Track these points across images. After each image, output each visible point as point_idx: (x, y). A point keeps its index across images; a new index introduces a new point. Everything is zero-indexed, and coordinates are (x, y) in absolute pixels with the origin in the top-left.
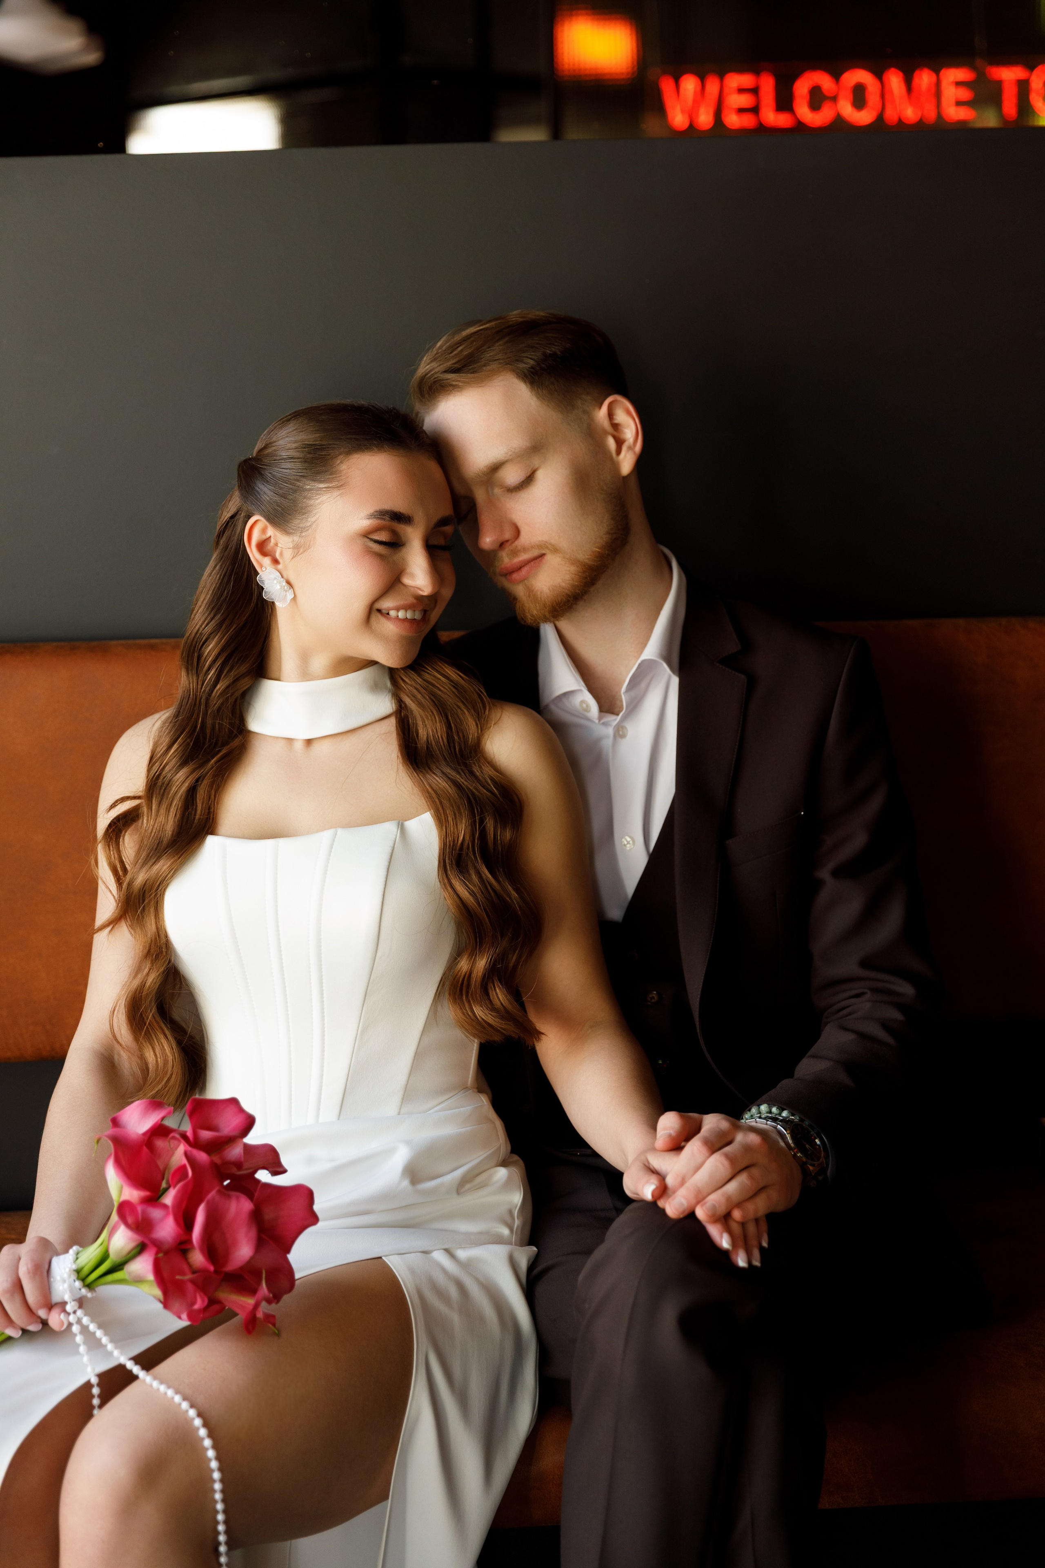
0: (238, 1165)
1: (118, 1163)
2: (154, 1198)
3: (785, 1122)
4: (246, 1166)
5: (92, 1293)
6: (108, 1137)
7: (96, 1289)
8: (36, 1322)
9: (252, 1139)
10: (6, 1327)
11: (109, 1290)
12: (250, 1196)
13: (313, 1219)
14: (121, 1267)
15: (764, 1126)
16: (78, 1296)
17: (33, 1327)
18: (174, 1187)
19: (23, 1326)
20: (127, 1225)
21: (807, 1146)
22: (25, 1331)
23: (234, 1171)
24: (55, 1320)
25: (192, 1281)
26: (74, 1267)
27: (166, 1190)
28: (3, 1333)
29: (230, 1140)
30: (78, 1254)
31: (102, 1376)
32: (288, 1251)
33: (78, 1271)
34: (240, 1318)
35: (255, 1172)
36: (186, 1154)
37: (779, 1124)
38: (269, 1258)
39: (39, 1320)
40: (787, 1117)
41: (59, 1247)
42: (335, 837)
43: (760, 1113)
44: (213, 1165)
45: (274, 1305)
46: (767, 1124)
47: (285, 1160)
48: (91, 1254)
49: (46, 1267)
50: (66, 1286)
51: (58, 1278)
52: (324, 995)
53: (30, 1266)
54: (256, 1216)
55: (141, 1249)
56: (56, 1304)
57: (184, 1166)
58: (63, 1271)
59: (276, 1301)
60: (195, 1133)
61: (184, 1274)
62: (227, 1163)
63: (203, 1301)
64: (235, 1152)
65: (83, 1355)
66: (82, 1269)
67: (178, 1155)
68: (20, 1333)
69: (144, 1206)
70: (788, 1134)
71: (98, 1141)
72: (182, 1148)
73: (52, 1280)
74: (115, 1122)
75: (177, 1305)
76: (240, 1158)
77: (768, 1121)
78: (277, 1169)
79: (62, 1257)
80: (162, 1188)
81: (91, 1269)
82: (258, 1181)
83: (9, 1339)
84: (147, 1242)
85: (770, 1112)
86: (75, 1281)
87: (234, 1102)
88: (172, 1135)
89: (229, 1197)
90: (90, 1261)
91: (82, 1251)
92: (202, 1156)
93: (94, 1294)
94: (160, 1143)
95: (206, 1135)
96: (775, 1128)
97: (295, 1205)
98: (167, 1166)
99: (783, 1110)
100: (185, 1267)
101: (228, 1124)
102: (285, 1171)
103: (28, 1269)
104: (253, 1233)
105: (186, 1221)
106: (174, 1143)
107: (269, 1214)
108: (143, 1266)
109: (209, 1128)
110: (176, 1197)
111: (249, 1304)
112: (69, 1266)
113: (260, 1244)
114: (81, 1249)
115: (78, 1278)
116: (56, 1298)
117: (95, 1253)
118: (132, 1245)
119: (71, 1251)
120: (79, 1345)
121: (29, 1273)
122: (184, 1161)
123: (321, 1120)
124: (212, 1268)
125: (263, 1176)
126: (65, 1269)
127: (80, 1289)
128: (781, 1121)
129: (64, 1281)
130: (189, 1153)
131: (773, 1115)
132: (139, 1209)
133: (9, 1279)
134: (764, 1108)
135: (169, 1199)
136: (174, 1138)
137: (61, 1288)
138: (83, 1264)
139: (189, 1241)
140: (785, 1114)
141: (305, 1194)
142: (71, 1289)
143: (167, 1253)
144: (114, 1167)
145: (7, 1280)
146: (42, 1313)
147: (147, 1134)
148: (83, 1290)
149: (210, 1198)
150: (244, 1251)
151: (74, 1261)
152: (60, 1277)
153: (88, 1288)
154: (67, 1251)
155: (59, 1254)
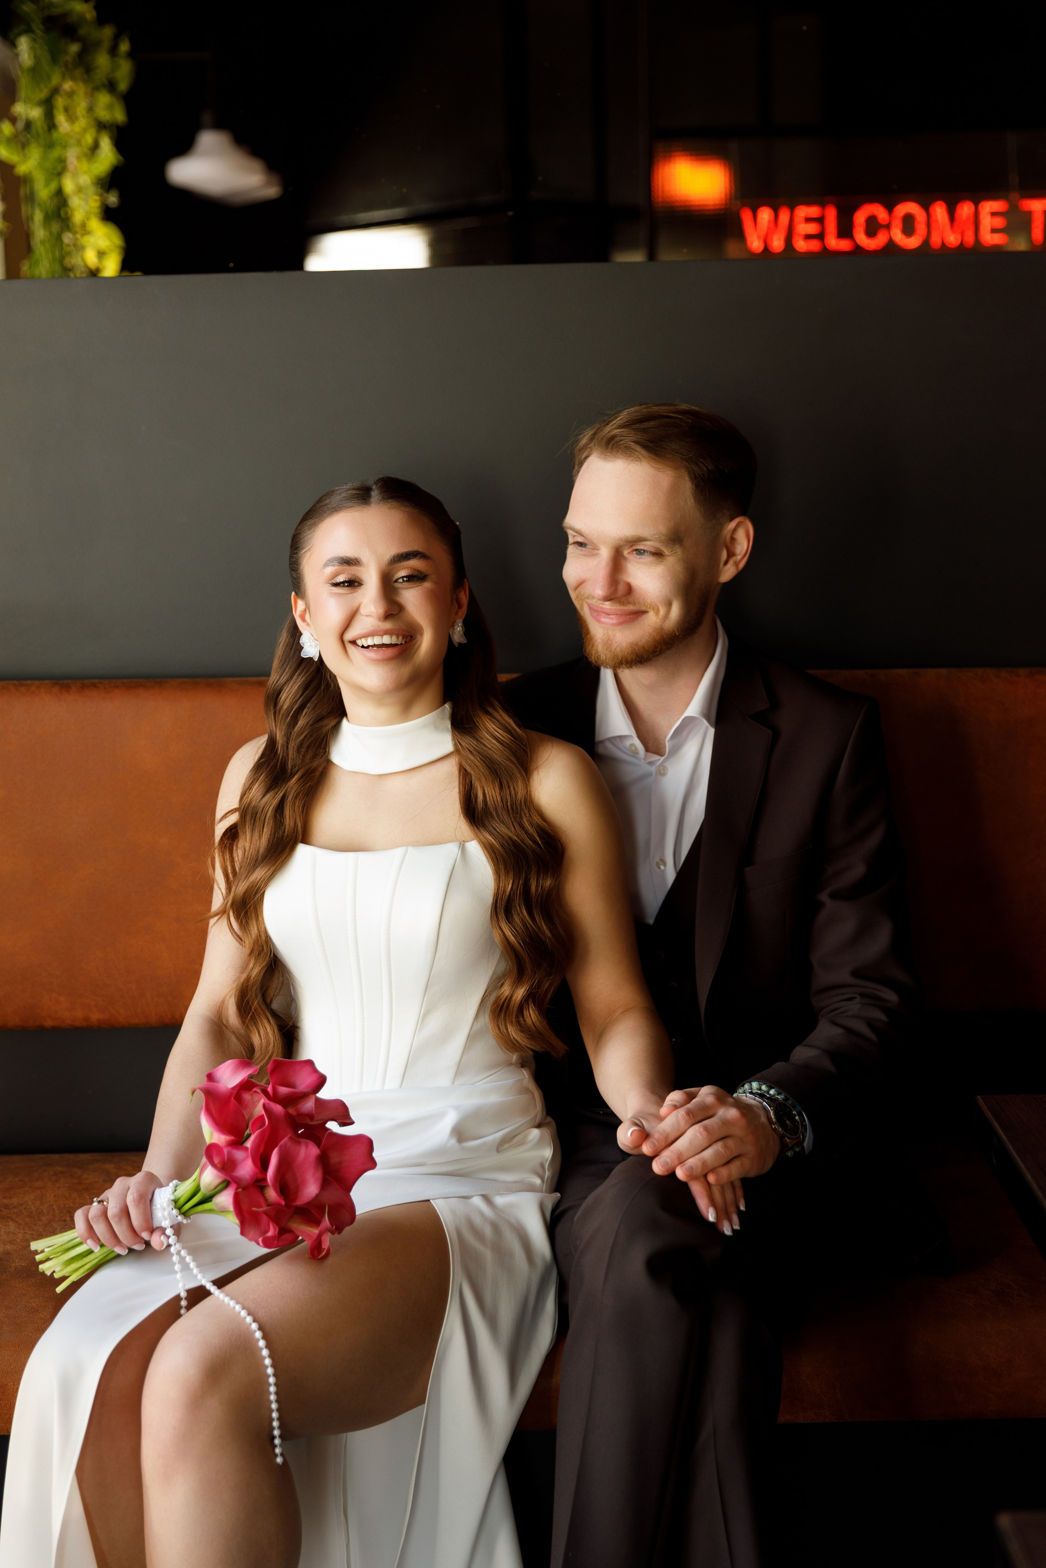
0: (311, 1116)
1: (208, 1111)
2: (238, 1142)
3: (771, 1100)
4: (318, 1117)
6: (200, 1089)
7: (191, 1217)
8: (140, 1242)
9: (323, 1094)
10: (115, 1246)
11: (201, 1218)
12: (318, 1143)
13: (372, 1164)
14: (209, 1200)
15: (753, 1102)
16: (176, 1222)
17: (136, 1247)
18: (254, 1133)
19: (129, 1245)
20: (214, 1165)
21: (788, 1122)
22: (131, 1251)
23: (307, 1121)
24: (157, 1241)
25: (266, 1213)
26: (172, 1197)
27: (249, 1136)
28: (113, 1251)
29: (304, 1096)
31: (190, 1292)
32: (349, 1189)
33: (175, 1201)
34: (306, 1244)
35: (326, 1122)
36: (264, 1106)
37: (765, 1101)
38: (333, 1195)
39: (144, 1242)
40: (774, 1096)
41: (163, 1180)
42: (406, 854)
43: (751, 1089)
44: (288, 1116)
46: (755, 1099)
47: (353, 1115)
48: (186, 1187)
49: (150, 1197)
50: (166, 1213)
51: (159, 1206)
53: (135, 1195)
54: (323, 1160)
55: (226, 1184)
56: (157, 1228)
57: (263, 1116)
58: (163, 1200)
59: (338, 1232)
60: (274, 1089)
61: (260, 1206)
62: (302, 1115)
63: (275, 1229)
64: (309, 1105)
65: (177, 1272)
66: (179, 1199)
67: (258, 1106)
68: (127, 1251)
69: (230, 1149)
70: (771, 1110)
71: (193, 1093)
72: (263, 1100)
73: (154, 1207)
75: (252, 1233)
76: (312, 1110)
77: (757, 1097)
78: (346, 1121)
80: (246, 1134)
81: (186, 1200)
82: (328, 1129)
83: (118, 1256)
84: (229, 1179)
85: (760, 1089)
87: (310, 1063)
88: (254, 1089)
89: (299, 1143)
90: (185, 1193)
91: (180, 1184)
92: (278, 1108)
93: (189, 1221)
94: (247, 1096)
95: (283, 1090)
96: (761, 1103)
97: (358, 1151)
98: (251, 1115)
99: (771, 1088)
100: (262, 1201)
101: (303, 1081)
102: (352, 1123)
103: (134, 1197)
104: (319, 1174)
105: (262, 1163)
106: (256, 1097)
107: (334, 1158)
108: (225, 1199)
109: (287, 1085)
110: (254, 1142)
111: (314, 1234)
112: (169, 1196)
113: (325, 1184)
114: (179, 1183)
115: (175, 1207)
116: (156, 1224)
117: (189, 1187)
118: (218, 1181)
120: (175, 1264)
121: (134, 1201)
122: (263, 1113)
123: (386, 1087)
124: (283, 1203)
125: (332, 1126)
126: (164, 1199)
127: (177, 1216)
128: (768, 1098)
129: (164, 1209)
130: (267, 1105)
131: (762, 1092)
132: (226, 1151)
133: (118, 1206)
134: (755, 1085)
135: (249, 1144)
136: (256, 1092)
138: (180, 1195)
139: (265, 1179)
140: (772, 1092)
141: (366, 1143)
142: (170, 1216)
143: (244, 1189)
145: (116, 1207)
146: (145, 1235)
147: (237, 1088)
148: (180, 1218)
149: (282, 1142)
150: (311, 1189)
151: (173, 1193)
152: (161, 1206)
153: (183, 1216)
154: (168, 1185)
155: (161, 1186)
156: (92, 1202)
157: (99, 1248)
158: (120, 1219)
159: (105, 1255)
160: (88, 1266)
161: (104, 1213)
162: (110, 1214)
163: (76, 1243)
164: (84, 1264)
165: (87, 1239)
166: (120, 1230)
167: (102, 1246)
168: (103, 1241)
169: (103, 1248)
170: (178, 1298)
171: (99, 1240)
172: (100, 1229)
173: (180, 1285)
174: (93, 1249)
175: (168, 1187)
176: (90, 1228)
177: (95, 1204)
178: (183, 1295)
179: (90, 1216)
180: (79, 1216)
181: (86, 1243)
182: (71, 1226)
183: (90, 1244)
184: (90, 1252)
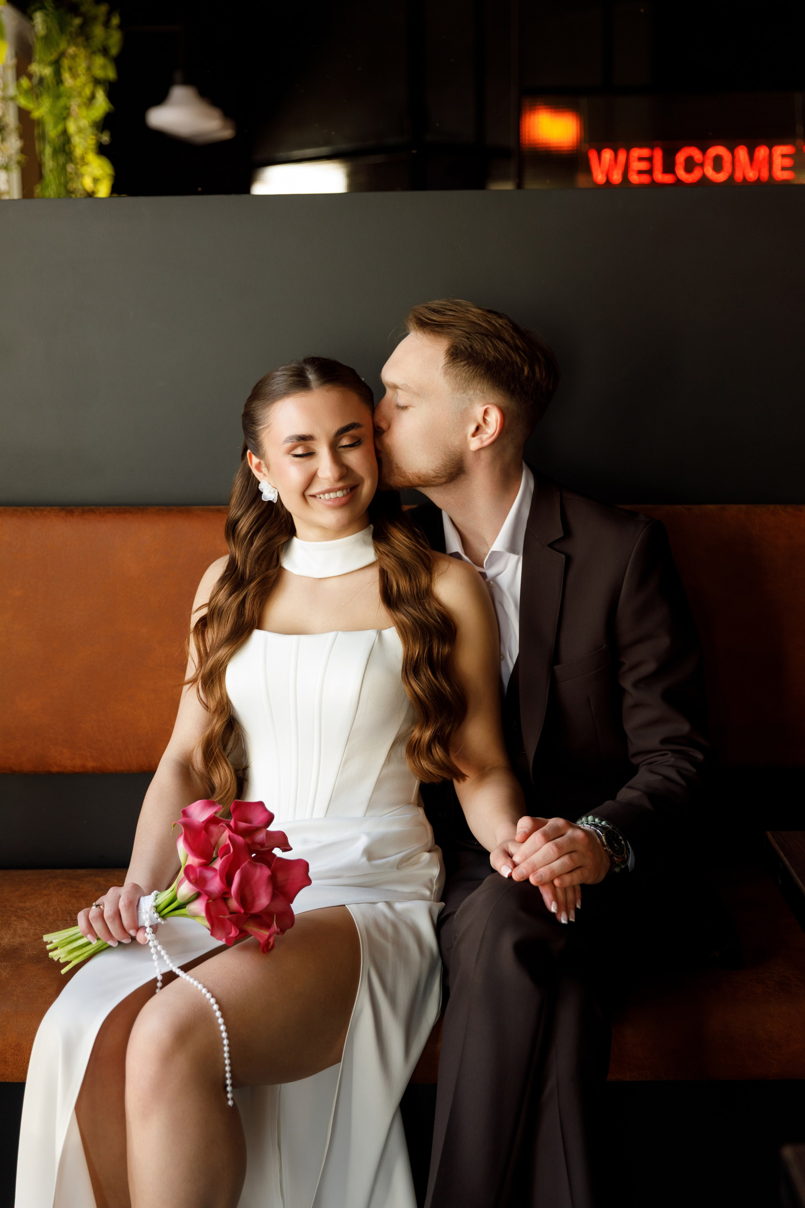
0: (262, 845)
1: (186, 840)
2: (207, 864)
3: (603, 828)
4: (266, 845)
5: (165, 921)
7: (167, 919)
8: (128, 938)
9: (272, 828)
10: (109, 940)
11: (176, 920)
12: (269, 866)
14: (184, 906)
15: (590, 829)
16: (155, 923)
17: (125, 941)
18: (221, 858)
19: (119, 940)
20: (190, 880)
21: (615, 844)
22: (120, 943)
23: (258, 847)
24: (140, 937)
25: (229, 919)
26: (154, 904)
27: (215, 858)
28: (106, 943)
29: (257, 829)
30: (157, 896)
33: (156, 907)
35: (273, 849)
36: (230, 837)
37: (599, 830)
38: (279, 905)
39: (130, 937)
40: (604, 825)
41: (144, 890)
42: (337, 637)
43: (587, 821)
44: (246, 844)
45: (280, 936)
47: (291, 843)
48: (165, 896)
49: (137, 903)
50: (147, 916)
51: (143, 911)
52: (322, 737)
53: (126, 902)
54: (273, 879)
55: (198, 896)
56: (141, 927)
57: (228, 844)
59: (282, 933)
60: (235, 823)
61: (225, 915)
62: (255, 843)
63: (235, 930)
64: (261, 836)
66: (159, 905)
67: (224, 837)
68: (117, 944)
69: (201, 869)
70: (604, 835)
71: (174, 826)
72: (227, 833)
73: (140, 911)
74: (185, 813)
75: (219, 932)
76: (263, 840)
77: (593, 827)
78: (286, 847)
79: (147, 897)
80: (213, 857)
81: (165, 906)
82: (274, 855)
83: (110, 947)
84: (202, 892)
85: (594, 821)
86: (154, 913)
87: (261, 804)
88: (220, 824)
89: (256, 866)
90: (164, 901)
91: (159, 894)
92: (240, 839)
93: (166, 922)
94: (214, 829)
95: (242, 825)
96: (596, 830)
97: (297, 872)
98: (216, 843)
99: (602, 820)
100: (226, 910)
101: (258, 818)
102: (291, 849)
103: (125, 904)
104: (270, 890)
105: (228, 880)
106: (222, 830)
107: (281, 877)
108: (198, 907)
109: (245, 821)
110: (221, 865)
111: (265, 935)
112: (151, 903)
113: (274, 897)
114: (159, 893)
115: (156, 912)
116: (140, 924)
117: (168, 896)
118: (192, 893)
119: (153, 894)
121: (125, 906)
122: (228, 842)
123: (314, 817)
124: (242, 911)
125: (278, 852)
126: (148, 905)
127: (157, 919)
128: (600, 828)
129: (147, 913)
130: (231, 836)
131: (596, 823)
132: (198, 870)
133: (112, 909)
134: (590, 818)
135: (217, 865)
136: (222, 826)
137: (144, 917)
138: (160, 902)
139: (230, 893)
140: (603, 823)
142: (151, 919)
143: (214, 900)
144: (183, 842)
145: (111, 910)
146: (132, 932)
147: (206, 822)
148: (159, 920)
149: (243, 865)
150: (263, 901)
151: (154, 901)
152: (145, 910)
153: (162, 918)
154: (150, 894)
155: (144, 895)
156: (91, 906)
157: (96, 941)
158: (114, 920)
159: (100, 946)
160: (86, 955)
161: (101, 915)
162: (106, 915)
163: (79, 937)
164: (83, 952)
165: (87, 934)
166: (113, 928)
167: (98, 939)
168: (99, 935)
169: (99, 941)
170: (155, 980)
171: (96, 935)
172: (97, 926)
173: (157, 970)
174: (92, 941)
175: (150, 896)
176: (90, 926)
177: (94, 907)
178: (160, 978)
179: (90, 917)
180: (81, 917)
181: (86, 937)
182: (75, 923)
183: (89, 938)
184: (89, 943)
